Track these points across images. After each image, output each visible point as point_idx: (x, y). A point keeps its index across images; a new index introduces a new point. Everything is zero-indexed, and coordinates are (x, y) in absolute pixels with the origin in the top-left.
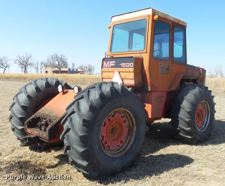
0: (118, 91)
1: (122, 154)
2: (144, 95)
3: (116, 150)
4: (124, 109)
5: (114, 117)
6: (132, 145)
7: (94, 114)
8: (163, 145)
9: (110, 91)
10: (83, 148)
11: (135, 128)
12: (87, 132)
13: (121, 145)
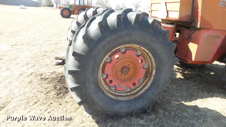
0: (130, 20)
1: (131, 98)
2: (191, 33)
3: (126, 91)
4: (139, 46)
5: (125, 54)
6: (147, 90)
7: (88, 47)
8: (205, 94)
9: (116, 20)
10: (75, 84)
11: (154, 72)
12: (78, 67)
13: (133, 87)
